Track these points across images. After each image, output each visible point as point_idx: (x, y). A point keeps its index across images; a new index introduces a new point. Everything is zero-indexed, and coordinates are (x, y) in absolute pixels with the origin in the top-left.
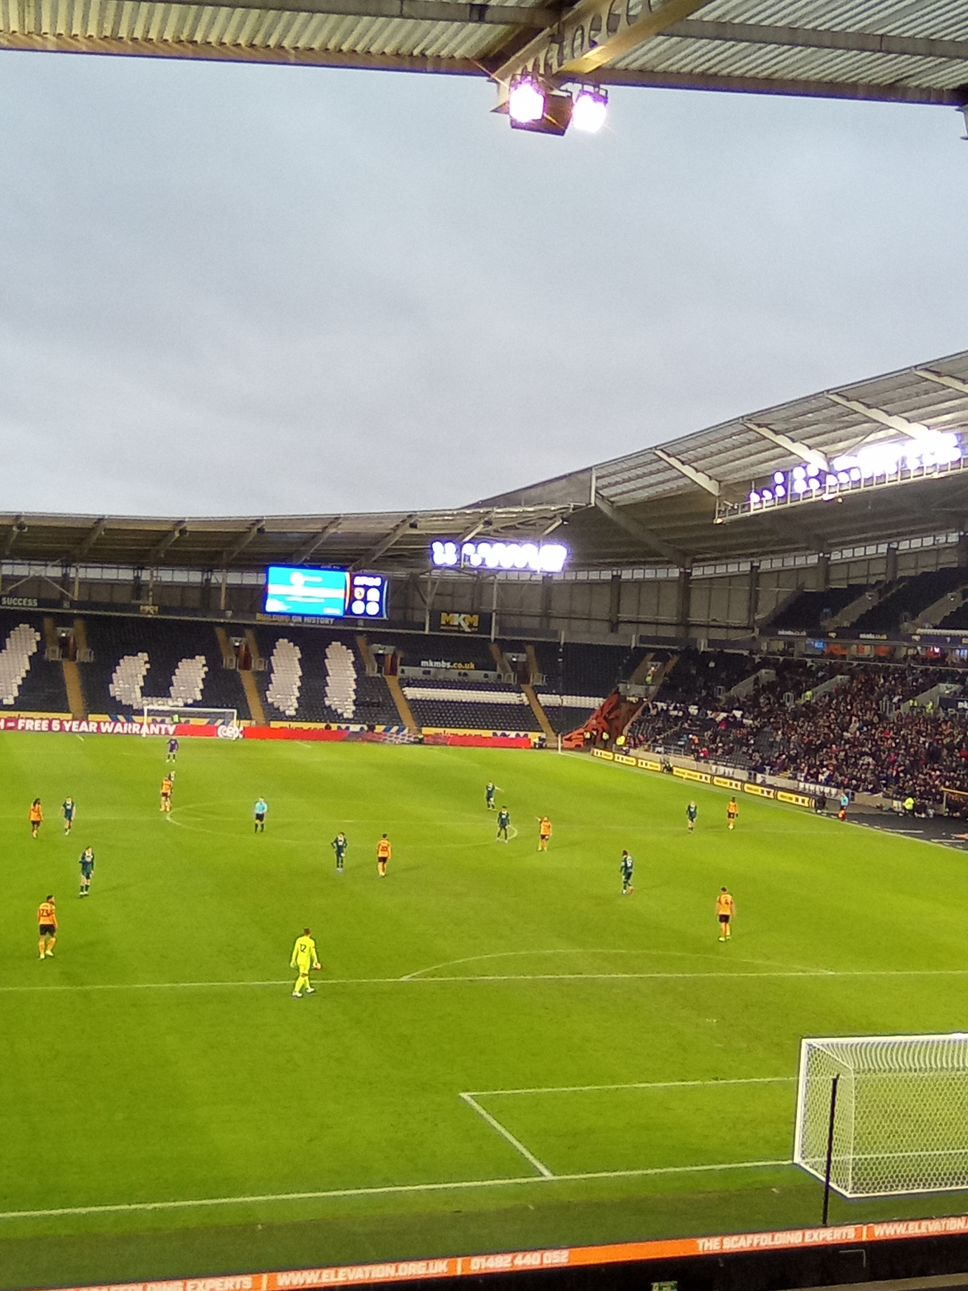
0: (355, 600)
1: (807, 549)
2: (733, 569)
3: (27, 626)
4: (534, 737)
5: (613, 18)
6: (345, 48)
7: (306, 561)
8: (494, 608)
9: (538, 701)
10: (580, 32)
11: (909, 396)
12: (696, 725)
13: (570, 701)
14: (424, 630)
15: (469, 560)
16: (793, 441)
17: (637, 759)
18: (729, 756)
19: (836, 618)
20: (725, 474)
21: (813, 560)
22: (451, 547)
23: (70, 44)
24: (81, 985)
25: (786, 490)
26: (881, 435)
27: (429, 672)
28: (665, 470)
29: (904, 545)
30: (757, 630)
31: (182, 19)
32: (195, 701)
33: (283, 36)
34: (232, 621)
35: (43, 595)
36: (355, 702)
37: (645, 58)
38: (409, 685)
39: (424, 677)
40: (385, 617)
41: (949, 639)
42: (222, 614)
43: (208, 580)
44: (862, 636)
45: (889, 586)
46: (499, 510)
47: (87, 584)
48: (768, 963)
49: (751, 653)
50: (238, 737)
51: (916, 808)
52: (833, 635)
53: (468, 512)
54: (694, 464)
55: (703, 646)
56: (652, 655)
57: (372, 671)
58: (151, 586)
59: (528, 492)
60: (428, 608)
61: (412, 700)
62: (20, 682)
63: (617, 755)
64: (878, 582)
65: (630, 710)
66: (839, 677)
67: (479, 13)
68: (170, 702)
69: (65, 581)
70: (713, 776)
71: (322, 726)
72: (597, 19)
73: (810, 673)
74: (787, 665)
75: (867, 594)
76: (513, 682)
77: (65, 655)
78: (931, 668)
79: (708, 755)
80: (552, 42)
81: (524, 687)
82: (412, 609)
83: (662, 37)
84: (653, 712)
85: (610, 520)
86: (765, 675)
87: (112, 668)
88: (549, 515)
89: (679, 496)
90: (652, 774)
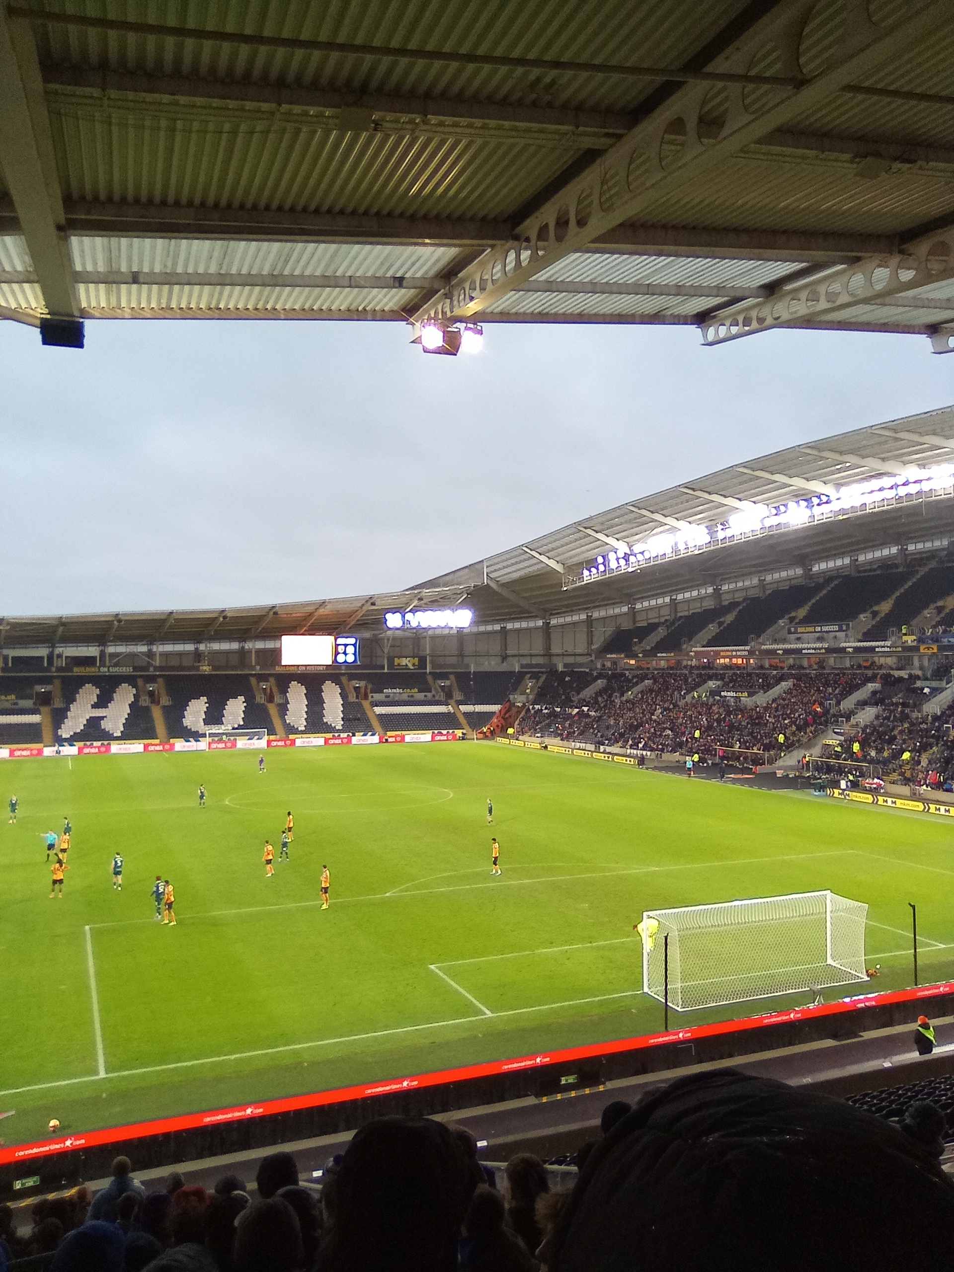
0: (339, 653)
1: (621, 602)
2: (576, 618)
3: (127, 685)
4: (459, 733)
5: (483, 282)
6: (315, 307)
7: (305, 631)
8: (428, 652)
9: (459, 709)
10: (463, 292)
11: (677, 504)
12: (560, 718)
13: (480, 708)
14: (384, 669)
15: (410, 623)
16: (608, 536)
17: (524, 742)
18: (582, 735)
19: (642, 645)
20: (566, 559)
21: (625, 609)
22: (398, 615)
25: (605, 566)
26: (661, 529)
27: (389, 697)
28: (529, 559)
29: (680, 597)
30: (593, 656)
31: (211, 295)
32: (239, 725)
33: (276, 302)
34: (260, 673)
35: (136, 664)
36: (343, 719)
37: (503, 306)
38: (377, 706)
39: (387, 699)
40: (359, 663)
41: (712, 653)
42: (253, 668)
43: (243, 647)
44: (659, 655)
45: (673, 623)
46: (427, 591)
47: (165, 655)
48: (617, 865)
49: (591, 670)
51: (701, 760)
52: (640, 655)
53: (407, 593)
54: (547, 554)
55: (560, 668)
56: (529, 676)
57: (352, 698)
58: (206, 654)
59: (444, 578)
60: (385, 655)
61: (379, 715)
62: (124, 721)
63: (508, 740)
64: (666, 621)
65: (518, 712)
66: (646, 681)
67: (399, 282)
68: (223, 727)
69: (150, 654)
70: (573, 749)
72: (473, 283)
73: (628, 680)
74: (614, 676)
75: (660, 628)
76: (443, 699)
77: (153, 702)
78: (703, 672)
79: (569, 736)
80: (446, 298)
81: (450, 701)
82: (376, 657)
83: (513, 292)
84: (532, 712)
85: (497, 592)
86: (600, 683)
87: (183, 707)
88: (459, 592)
89: (539, 575)
90: (535, 751)
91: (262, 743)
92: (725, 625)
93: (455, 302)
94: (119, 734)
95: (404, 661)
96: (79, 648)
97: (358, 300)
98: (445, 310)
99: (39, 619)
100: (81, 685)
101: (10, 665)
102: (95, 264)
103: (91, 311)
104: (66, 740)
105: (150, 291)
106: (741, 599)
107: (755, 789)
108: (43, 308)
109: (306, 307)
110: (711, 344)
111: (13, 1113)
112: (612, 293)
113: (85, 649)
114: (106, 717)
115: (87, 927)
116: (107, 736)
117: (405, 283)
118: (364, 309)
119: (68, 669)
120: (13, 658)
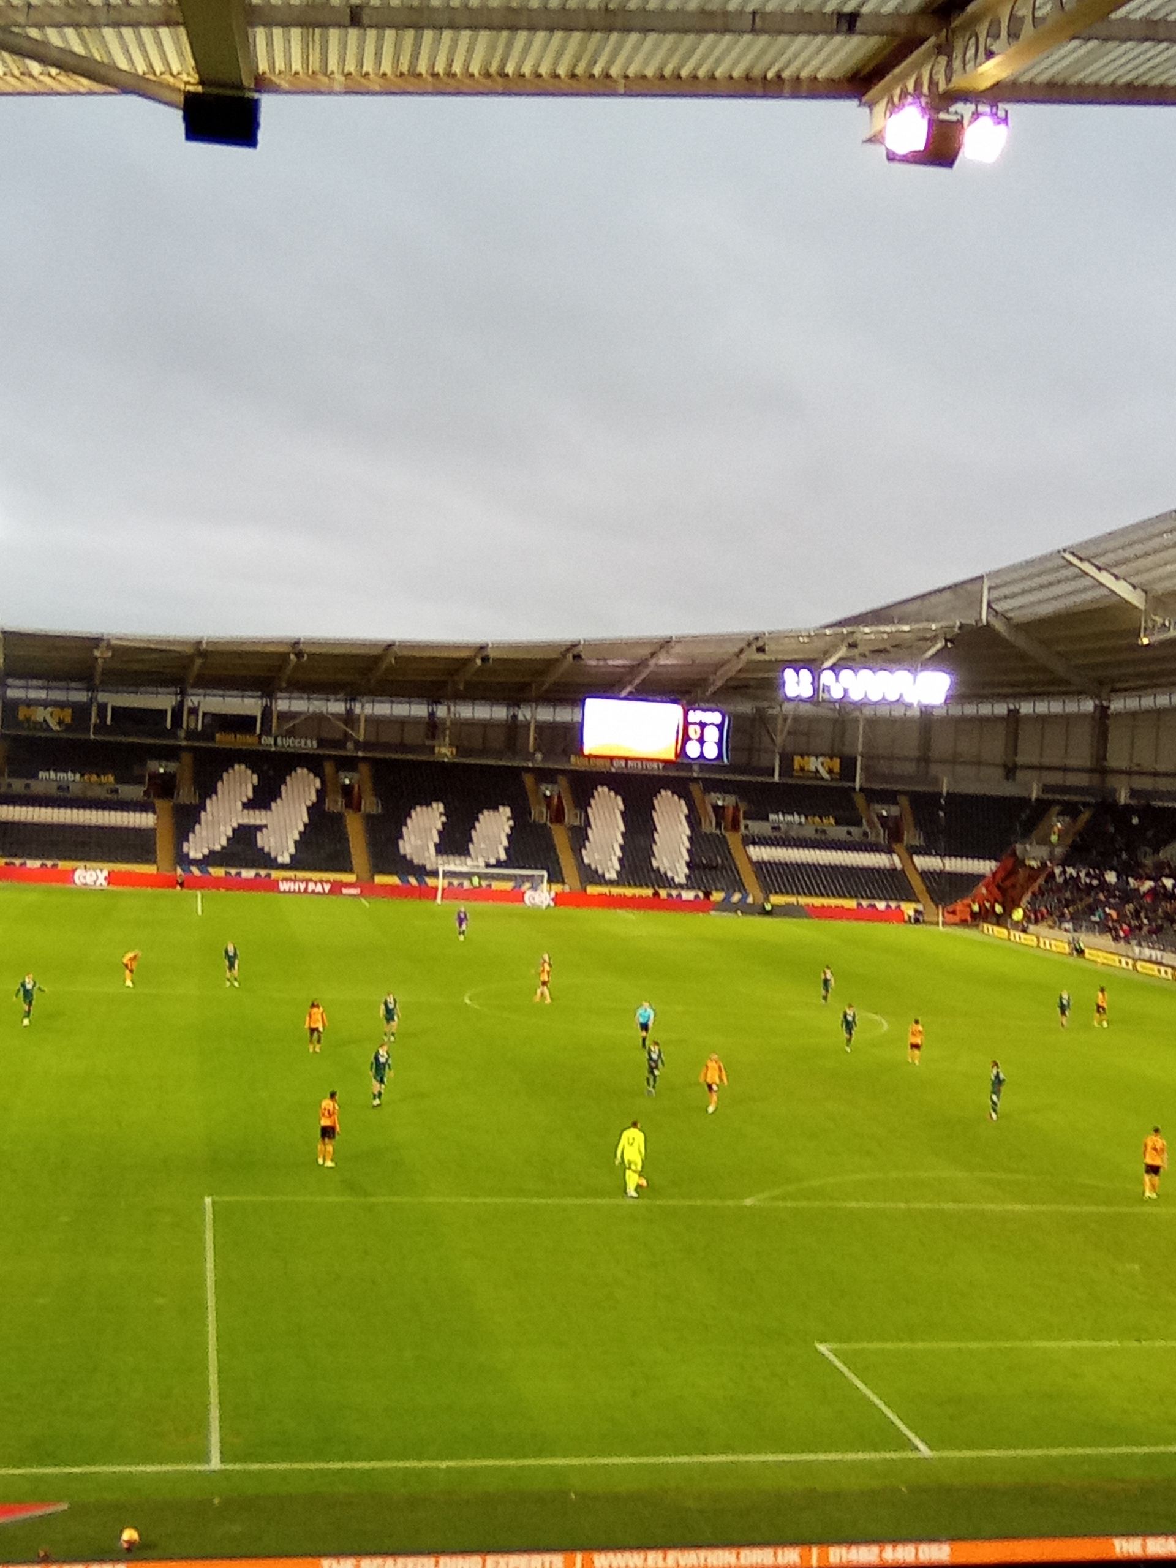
0: (689, 739)
4: (909, 909)
5: (1015, 21)
6: (684, 73)
7: (631, 693)
8: (860, 749)
9: (913, 863)
10: (973, 40)
12: (1114, 897)
13: (953, 865)
14: (773, 775)
15: (829, 691)
17: (1039, 938)
18: (1155, 934)
20: (1154, 581)
22: (805, 674)
23: (360, 84)
24: (366, 1196)
27: (779, 828)
28: (1076, 577)
31: (492, 48)
32: (498, 861)
33: (611, 62)
34: (541, 765)
35: (324, 735)
36: (689, 865)
37: (1055, 69)
38: (754, 843)
39: (773, 834)
40: (725, 761)
42: (531, 756)
43: (515, 717)
46: (867, 630)
47: (374, 722)
50: (549, 905)
53: (827, 632)
54: (1115, 571)
55: (1123, 798)
56: (1057, 808)
57: (709, 826)
58: (448, 723)
59: (903, 607)
60: (777, 749)
61: (758, 862)
63: (1012, 932)
65: (1030, 877)
67: (849, 22)
68: (469, 861)
69: (349, 718)
70: (1135, 960)
71: (649, 892)
72: (995, 23)
76: (882, 840)
77: (348, 805)
79: (1133, 934)
80: (939, 54)
81: (896, 846)
82: (759, 750)
83: (1078, 41)
84: (1060, 880)
85: (1007, 641)
87: (402, 820)
88: (929, 635)
89: (1096, 610)
90: (1057, 957)
93: (957, 63)
95: (813, 764)
96: (228, 699)
97: (768, 59)
98: (935, 79)
99: (161, 642)
100: (227, 766)
101: (109, 721)
103: (274, 79)
104: (195, 862)
105: (380, 40)
108: (191, 72)
109: (667, 72)
111: (65, 1506)
113: (238, 700)
114: (266, 826)
115: (208, 1200)
116: (266, 861)
117: (859, 26)
118: (778, 76)
119: (207, 734)
120: (114, 709)
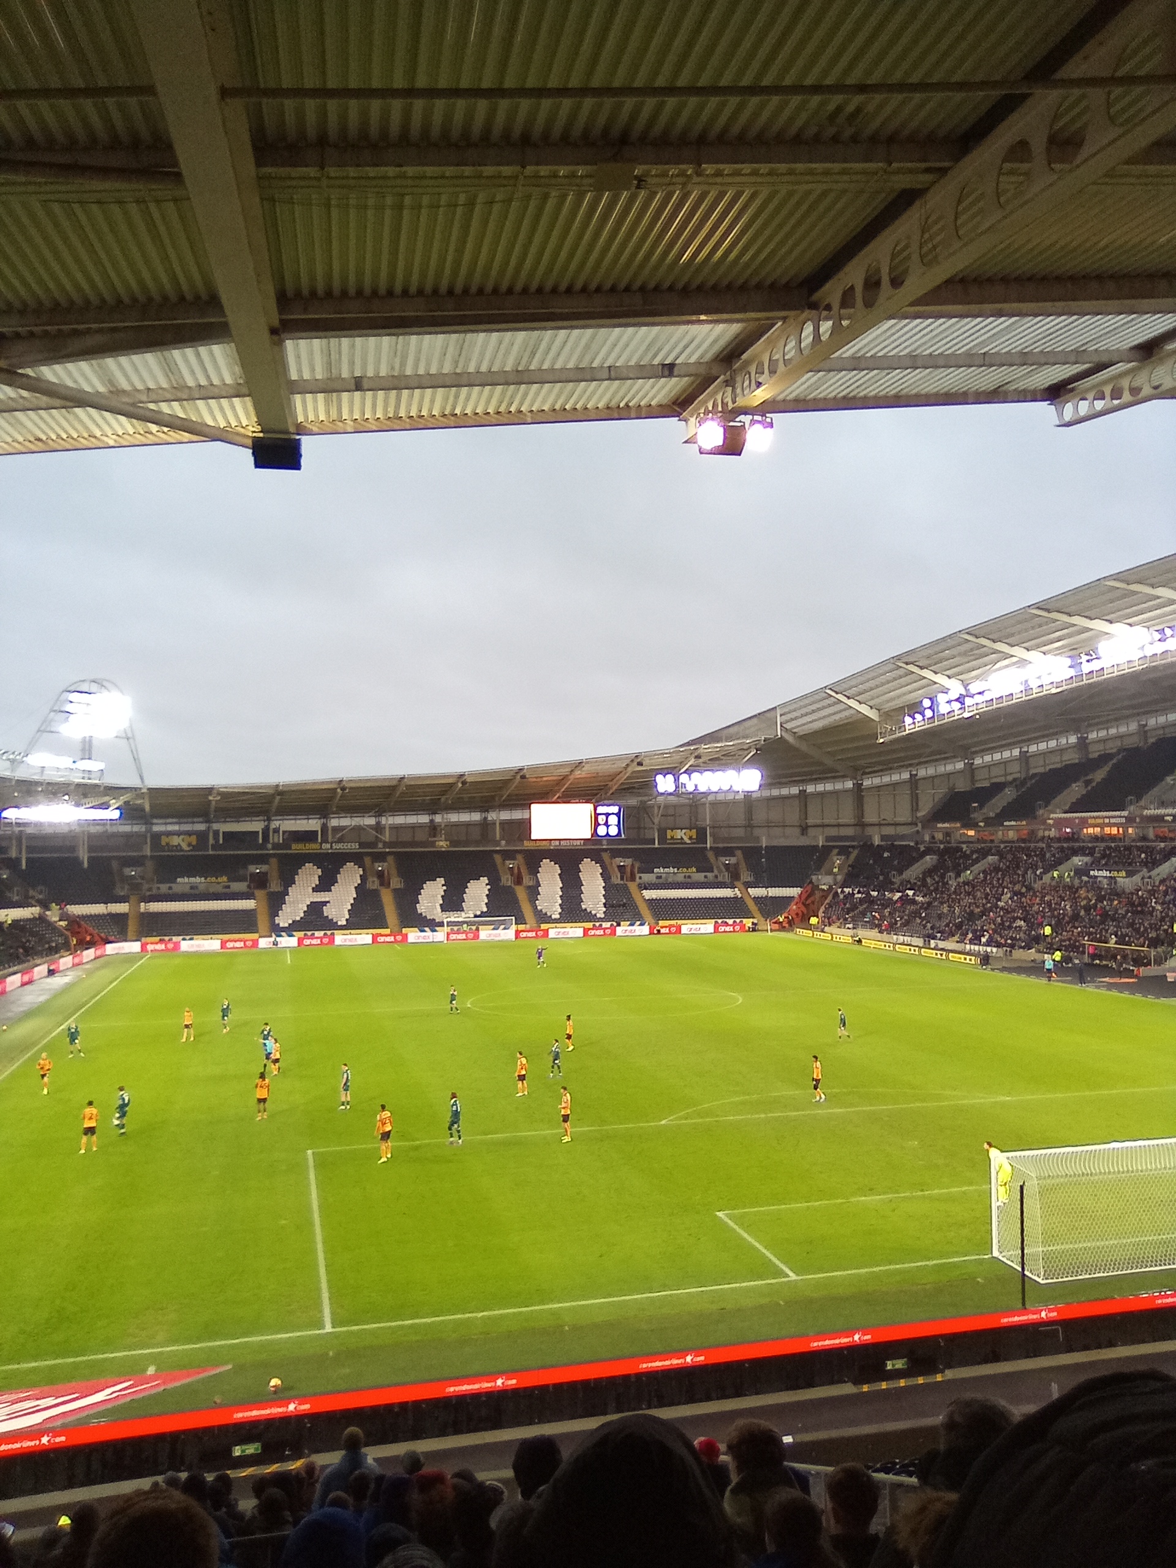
0: (599, 825)
1: (954, 757)
2: (896, 777)
4: (748, 923)
5: (773, 363)
6: (568, 407)
7: (559, 798)
8: (708, 822)
9: (749, 894)
10: (747, 377)
11: (1026, 630)
12: (877, 905)
13: (774, 892)
14: (654, 843)
15: (685, 787)
16: (936, 673)
17: (832, 935)
18: (907, 926)
19: (985, 810)
20: (881, 704)
21: (960, 765)
22: (670, 777)
24: (413, 1141)
25: (933, 711)
26: (1007, 662)
27: (661, 878)
28: (835, 704)
29: (1033, 748)
30: (920, 825)
31: (446, 398)
32: (482, 912)
33: (522, 403)
34: (506, 849)
35: (363, 840)
36: (605, 904)
37: (798, 391)
38: (646, 889)
39: (658, 881)
40: (623, 836)
41: (1077, 821)
42: (498, 844)
43: (485, 818)
44: (1005, 823)
45: (1023, 782)
46: (706, 746)
47: (395, 828)
48: (955, 1093)
49: (917, 843)
51: (1066, 959)
52: (982, 824)
53: (682, 749)
54: (858, 698)
55: (877, 841)
56: (836, 851)
57: (616, 879)
58: (443, 826)
59: (729, 730)
60: (656, 827)
61: (649, 900)
62: (350, 908)
63: (815, 933)
64: (1015, 780)
65: (823, 896)
66: (990, 857)
67: (669, 370)
68: (463, 914)
69: (378, 828)
70: (895, 944)
72: (760, 366)
73: (966, 857)
74: (947, 851)
75: (1007, 790)
76: (727, 879)
77: (382, 884)
78: (1065, 845)
79: (892, 928)
80: (726, 386)
81: (736, 883)
82: (645, 828)
83: (811, 374)
84: (841, 896)
85: (797, 750)
86: (929, 860)
87: (418, 891)
88: (745, 747)
89: (847, 724)
90: (845, 946)
91: (509, 934)
92: (1094, 784)
93: (739, 391)
94: (344, 923)
95: (679, 834)
96: (298, 822)
97: (621, 394)
98: (725, 401)
99: (251, 788)
100: (301, 865)
101: (221, 842)
102: (313, 370)
103: (308, 426)
104: (284, 929)
105: (375, 398)
106: (1114, 751)
107: (1138, 997)
108: (255, 425)
109: (557, 407)
110: (1069, 424)
111: (230, 1367)
112: (937, 367)
113: (306, 822)
114: (328, 902)
115: (310, 1152)
116: (330, 925)
117: (676, 371)
118: (627, 405)
119: (286, 845)
120: (224, 833)
